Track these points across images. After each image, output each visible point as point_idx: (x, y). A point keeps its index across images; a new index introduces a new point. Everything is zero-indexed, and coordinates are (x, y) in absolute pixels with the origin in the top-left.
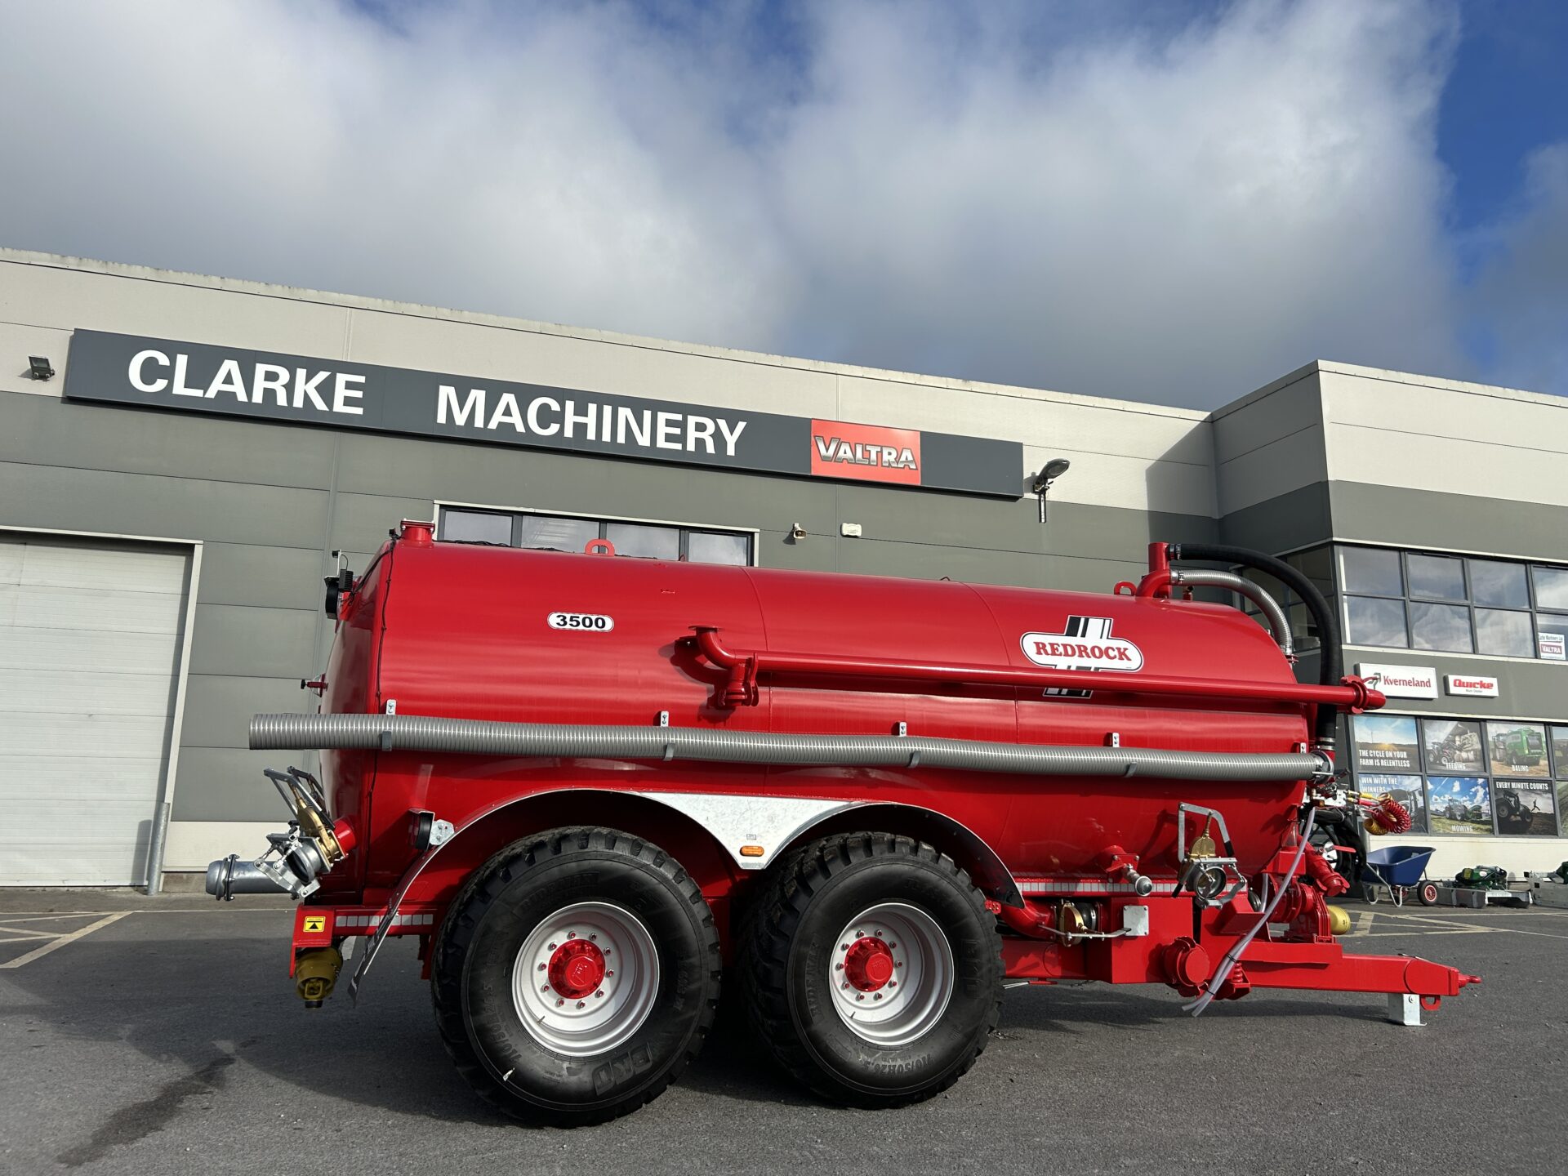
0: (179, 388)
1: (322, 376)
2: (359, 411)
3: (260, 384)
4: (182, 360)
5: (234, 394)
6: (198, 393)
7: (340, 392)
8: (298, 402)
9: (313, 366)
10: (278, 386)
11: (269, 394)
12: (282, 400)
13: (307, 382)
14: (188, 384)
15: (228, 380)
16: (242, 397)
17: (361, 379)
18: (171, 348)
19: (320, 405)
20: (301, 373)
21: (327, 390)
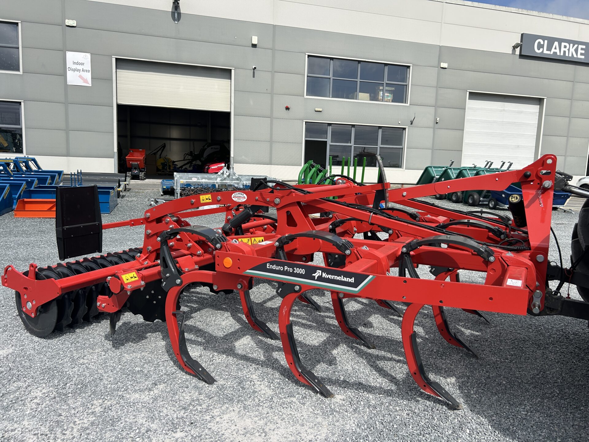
0: (545, 52)
1: (576, 46)
2: (583, 57)
3: (563, 49)
4: (546, 41)
5: (556, 53)
6: (548, 52)
7: (580, 51)
8: (570, 55)
9: (574, 42)
10: (566, 50)
11: (565, 52)
12: (567, 55)
13: (573, 48)
14: (547, 50)
15: (555, 48)
16: (558, 54)
17: (584, 47)
18: (544, 38)
19: (575, 56)
20: (571, 45)
21: (576, 50)
